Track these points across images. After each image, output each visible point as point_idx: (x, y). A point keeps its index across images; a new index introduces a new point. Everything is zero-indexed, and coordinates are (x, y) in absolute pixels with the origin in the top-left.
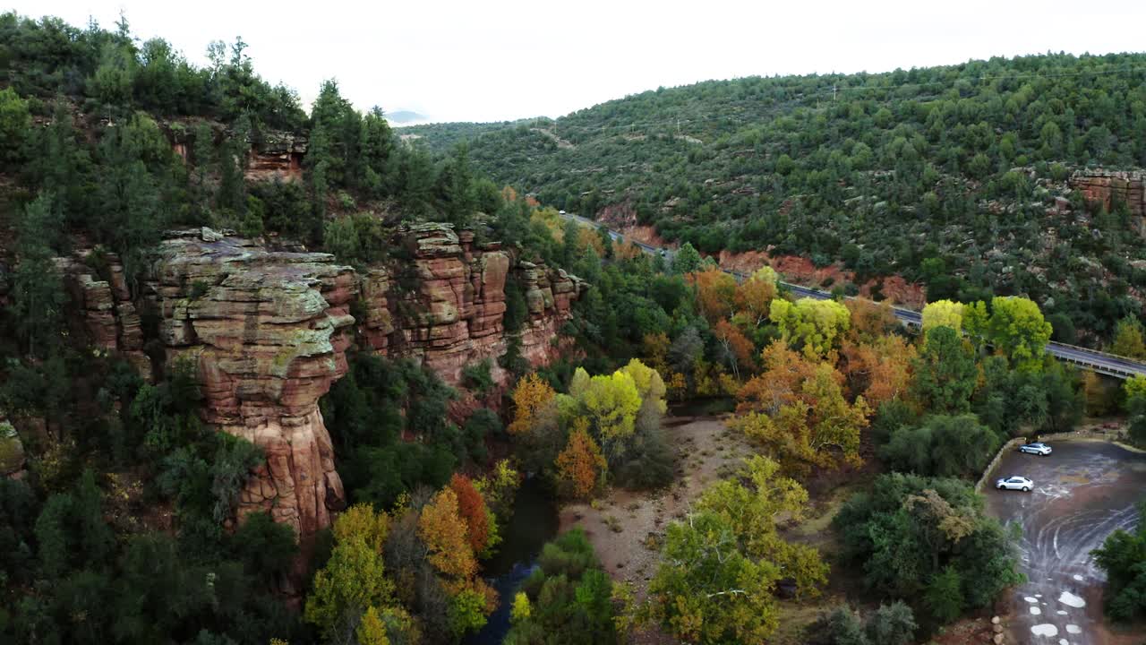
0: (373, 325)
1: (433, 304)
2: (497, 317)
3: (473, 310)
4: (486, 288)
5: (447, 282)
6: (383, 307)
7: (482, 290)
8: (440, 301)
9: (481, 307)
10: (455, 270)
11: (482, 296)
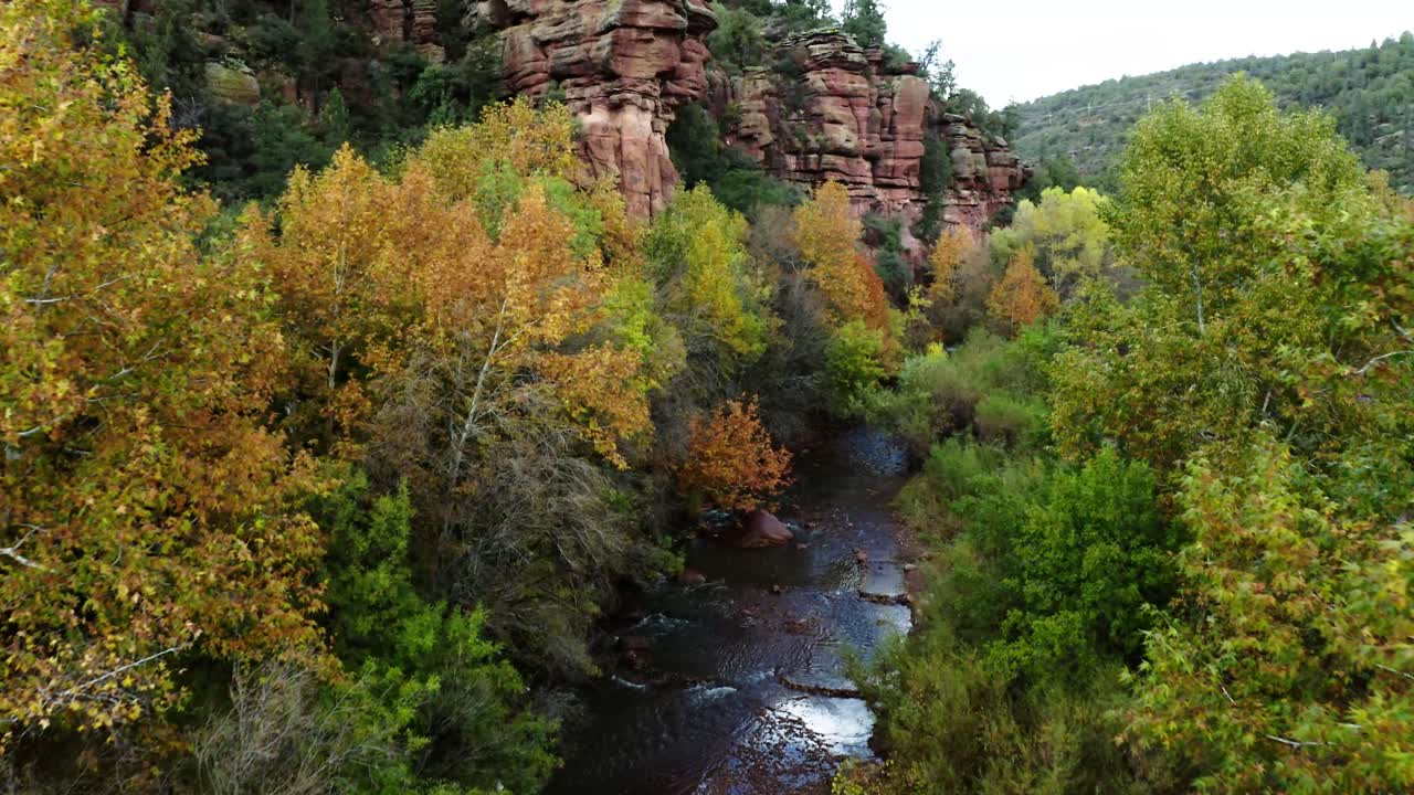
0: (744, 132)
1: (826, 125)
2: (911, 162)
3: (879, 146)
4: (896, 118)
5: (845, 101)
6: (760, 111)
7: (892, 121)
8: (835, 122)
9: (890, 144)
10: (856, 85)
11: (892, 130)
